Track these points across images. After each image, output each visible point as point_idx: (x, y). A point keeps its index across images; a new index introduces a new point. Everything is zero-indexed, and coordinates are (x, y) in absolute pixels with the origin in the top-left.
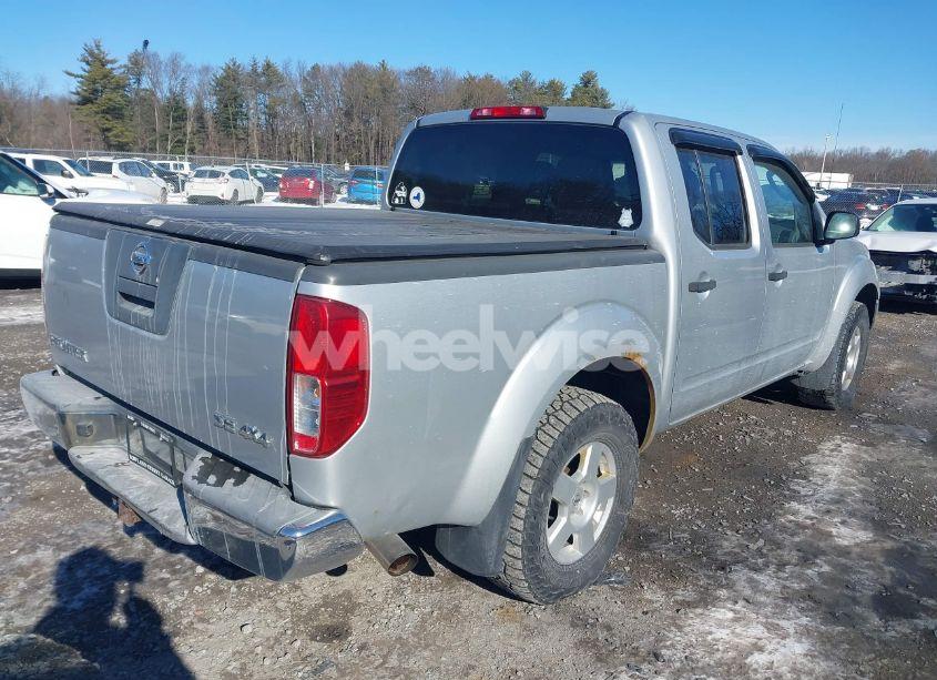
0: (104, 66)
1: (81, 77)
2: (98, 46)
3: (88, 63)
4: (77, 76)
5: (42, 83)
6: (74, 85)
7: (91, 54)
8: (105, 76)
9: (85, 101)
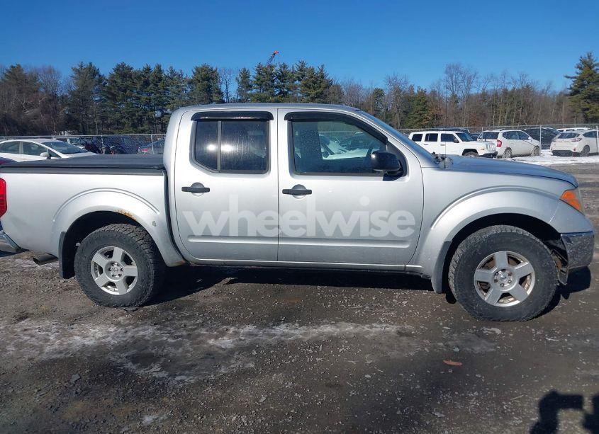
0: (590, 68)
1: (575, 78)
2: (589, 57)
3: (581, 68)
4: (572, 78)
5: (550, 84)
6: (570, 83)
7: (584, 62)
8: (591, 75)
9: (575, 92)
